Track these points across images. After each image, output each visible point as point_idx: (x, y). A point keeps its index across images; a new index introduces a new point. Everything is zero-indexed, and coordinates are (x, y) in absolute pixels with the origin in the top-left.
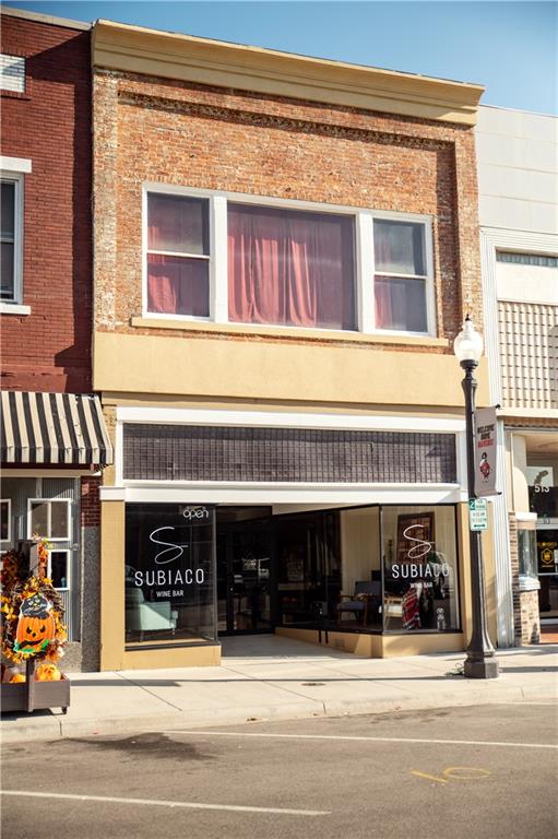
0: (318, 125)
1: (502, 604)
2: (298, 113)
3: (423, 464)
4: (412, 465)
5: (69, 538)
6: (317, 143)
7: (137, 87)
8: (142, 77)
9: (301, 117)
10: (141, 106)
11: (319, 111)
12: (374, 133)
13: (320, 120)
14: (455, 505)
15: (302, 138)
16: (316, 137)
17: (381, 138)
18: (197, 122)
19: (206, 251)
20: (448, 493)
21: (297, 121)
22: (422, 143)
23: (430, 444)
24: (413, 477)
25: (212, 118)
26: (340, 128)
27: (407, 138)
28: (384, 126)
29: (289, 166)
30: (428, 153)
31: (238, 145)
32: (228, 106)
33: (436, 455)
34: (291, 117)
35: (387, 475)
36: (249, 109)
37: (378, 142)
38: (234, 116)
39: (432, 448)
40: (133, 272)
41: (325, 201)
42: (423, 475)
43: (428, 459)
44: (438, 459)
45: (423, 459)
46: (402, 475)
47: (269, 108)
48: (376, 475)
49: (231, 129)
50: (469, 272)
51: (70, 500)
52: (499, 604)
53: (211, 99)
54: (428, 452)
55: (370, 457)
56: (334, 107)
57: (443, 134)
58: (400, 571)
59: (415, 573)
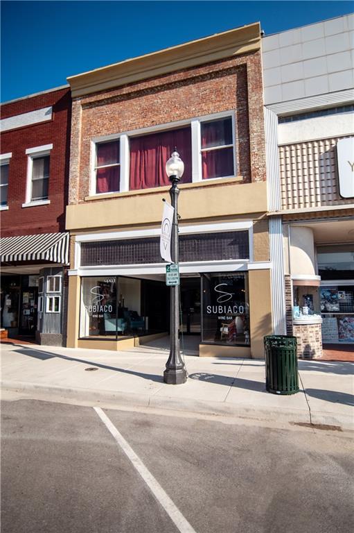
0: (168, 84)
2: (157, 83)
3: (226, 250)
4: (220, 250)
5: (60, 291)
6: (168, 94)
7: (88, 100)
8: (90, 95)
9: (158, 84)
10: (91, 108)
11: (167, 78)
12: (197, 77)
13: (167, 82)
14: (247, 272)
15: (160, 95)
16: (168, 91)
17: (203, 78)
18: (113, 105)
19: (118, 162)
21: (157, 87)
22: (227, 72)
23: (231, 238)
24: (220, 257)
25: (120, 101)
26: (179, 82)
27: (217, 72)
28: (203, 71)
29: (154, 110)
30: (231, 76)
31: (130, 109)
32: (124, 93)
33: (236, 244)
34: (153, 86)
35: (204, 257)
36: (133, 91)
37: (201, 81)
38: (128, 96)
39: (232, 240)
40: (86, 178)
41: (171, 121)
42: (227, 256)
43: (230, 246)
44: (237, 246)
45: (226, 247)
47: (142, 86)
48: (197, 258)
49: (127, 103)
50: (255, 134)
51: (61, 276)
53: (117, 93)
54: (229, 243)
56: (175, 72)
57: (238, 62)
58: (212, 309)
59: (221, 311)
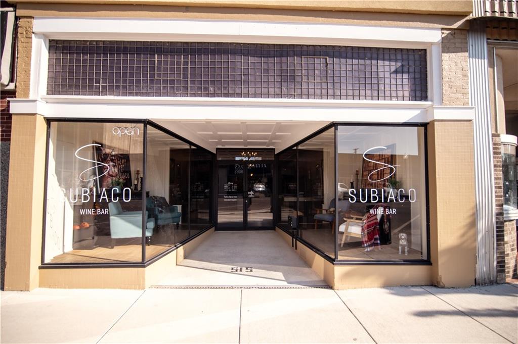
1: (484, 237)
3: (387, 81)
4: (375, 81)
14: (425, 125)
20: (417, 112)
23: (396, 61)
24: (375, 93)
33: (402, 72)
35: (343, 92)
39: (399, 64)
42: (388, 93)
43: (393, 76)
44: (406, 76)
45: (387, 75)
46: (363, 92)
48: (331, 92)
52: (480, 237)
54: (393, 69)
55: (324, 73)
58: (357, 195)
59: (375, 198)
